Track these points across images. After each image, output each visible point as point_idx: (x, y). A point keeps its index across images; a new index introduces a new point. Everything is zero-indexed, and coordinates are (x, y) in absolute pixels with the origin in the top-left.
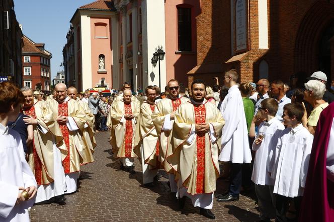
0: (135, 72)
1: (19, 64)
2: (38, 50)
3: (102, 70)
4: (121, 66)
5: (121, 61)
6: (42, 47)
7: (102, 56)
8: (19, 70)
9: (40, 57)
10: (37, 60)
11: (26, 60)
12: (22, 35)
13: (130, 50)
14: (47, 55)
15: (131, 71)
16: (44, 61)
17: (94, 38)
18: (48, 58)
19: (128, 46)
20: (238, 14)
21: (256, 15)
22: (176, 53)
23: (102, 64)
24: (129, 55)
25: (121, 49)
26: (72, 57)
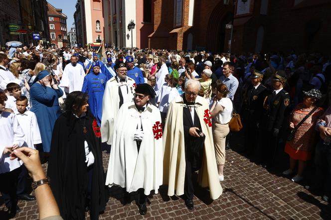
0: (118, 33)
1: (47, 22)
2: (58, 13)
3: (98, 30)
4: (110, 29)
5: (110, 25)
6: (60, 11)
7: (98, 22)
8: (47, 26)
9: (60, 18)
10: (58, 19)
11: (51, 19)
12: (47, 2)
13: (115, 19)
14: (63, 17)
15: (116, 32)
16: (62, 21)
17: (93, 10)
18: (65, 19)
19: (114, 16)
20: (178, 3)
21: (188, 5)
22: (142, 23)
23: (98, 26)
24: (115, 23)
25: (109, 17)
26: (80, 20)
